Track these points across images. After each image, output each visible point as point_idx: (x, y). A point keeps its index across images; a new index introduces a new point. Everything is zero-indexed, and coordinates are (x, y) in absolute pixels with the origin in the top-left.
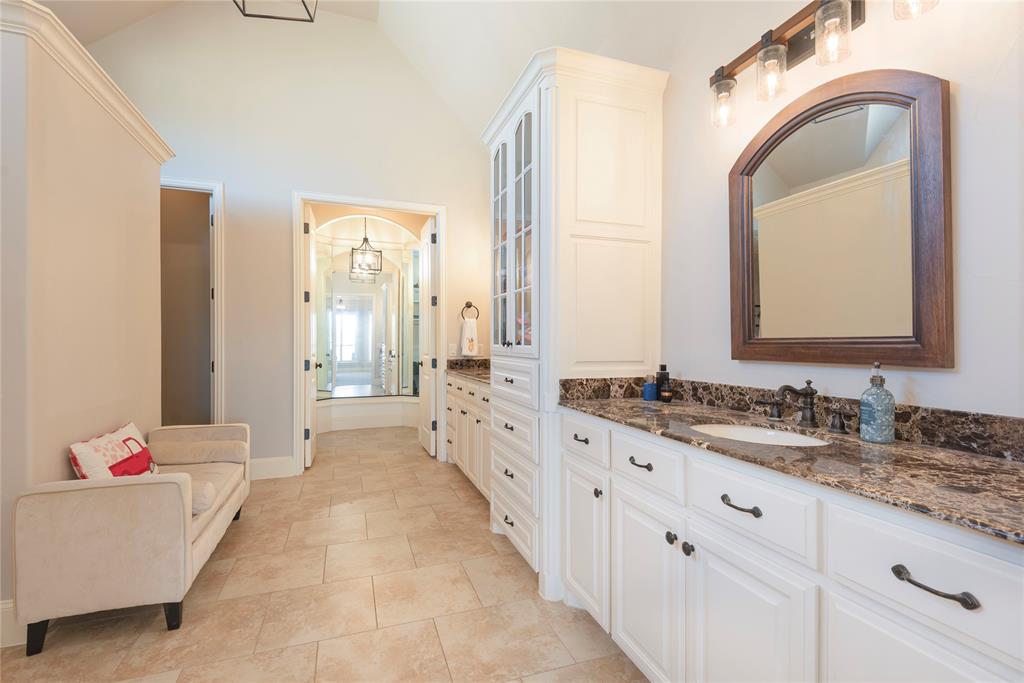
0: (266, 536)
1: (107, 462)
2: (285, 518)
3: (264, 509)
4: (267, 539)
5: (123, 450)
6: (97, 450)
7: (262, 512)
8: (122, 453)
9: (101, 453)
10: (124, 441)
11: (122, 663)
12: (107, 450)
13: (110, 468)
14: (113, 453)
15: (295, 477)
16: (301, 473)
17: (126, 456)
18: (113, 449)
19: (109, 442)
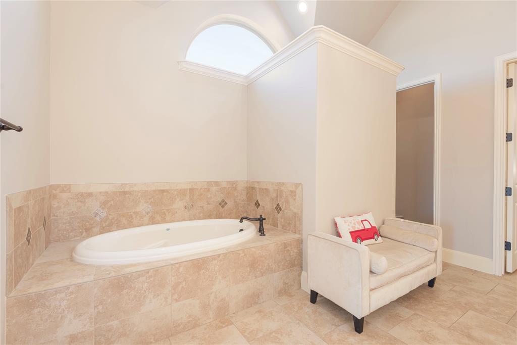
0: (443, 309)
1: (349, 229)
2: (466, 304)
3: (454, 289)
4: (442, 312)
5: (360, 226)
6: (345, 222)
7: (451, 290)
8: (358, 227)
9: (347, 224)
10: (362, 221)
11: (330, 332)
12: (351, 223)
13: (350, 232)
14: (353, 225)
15: (494, 276)
16: (500, 275)
17: (361, 229)
18: (354, 224)
19: (353, 220)
